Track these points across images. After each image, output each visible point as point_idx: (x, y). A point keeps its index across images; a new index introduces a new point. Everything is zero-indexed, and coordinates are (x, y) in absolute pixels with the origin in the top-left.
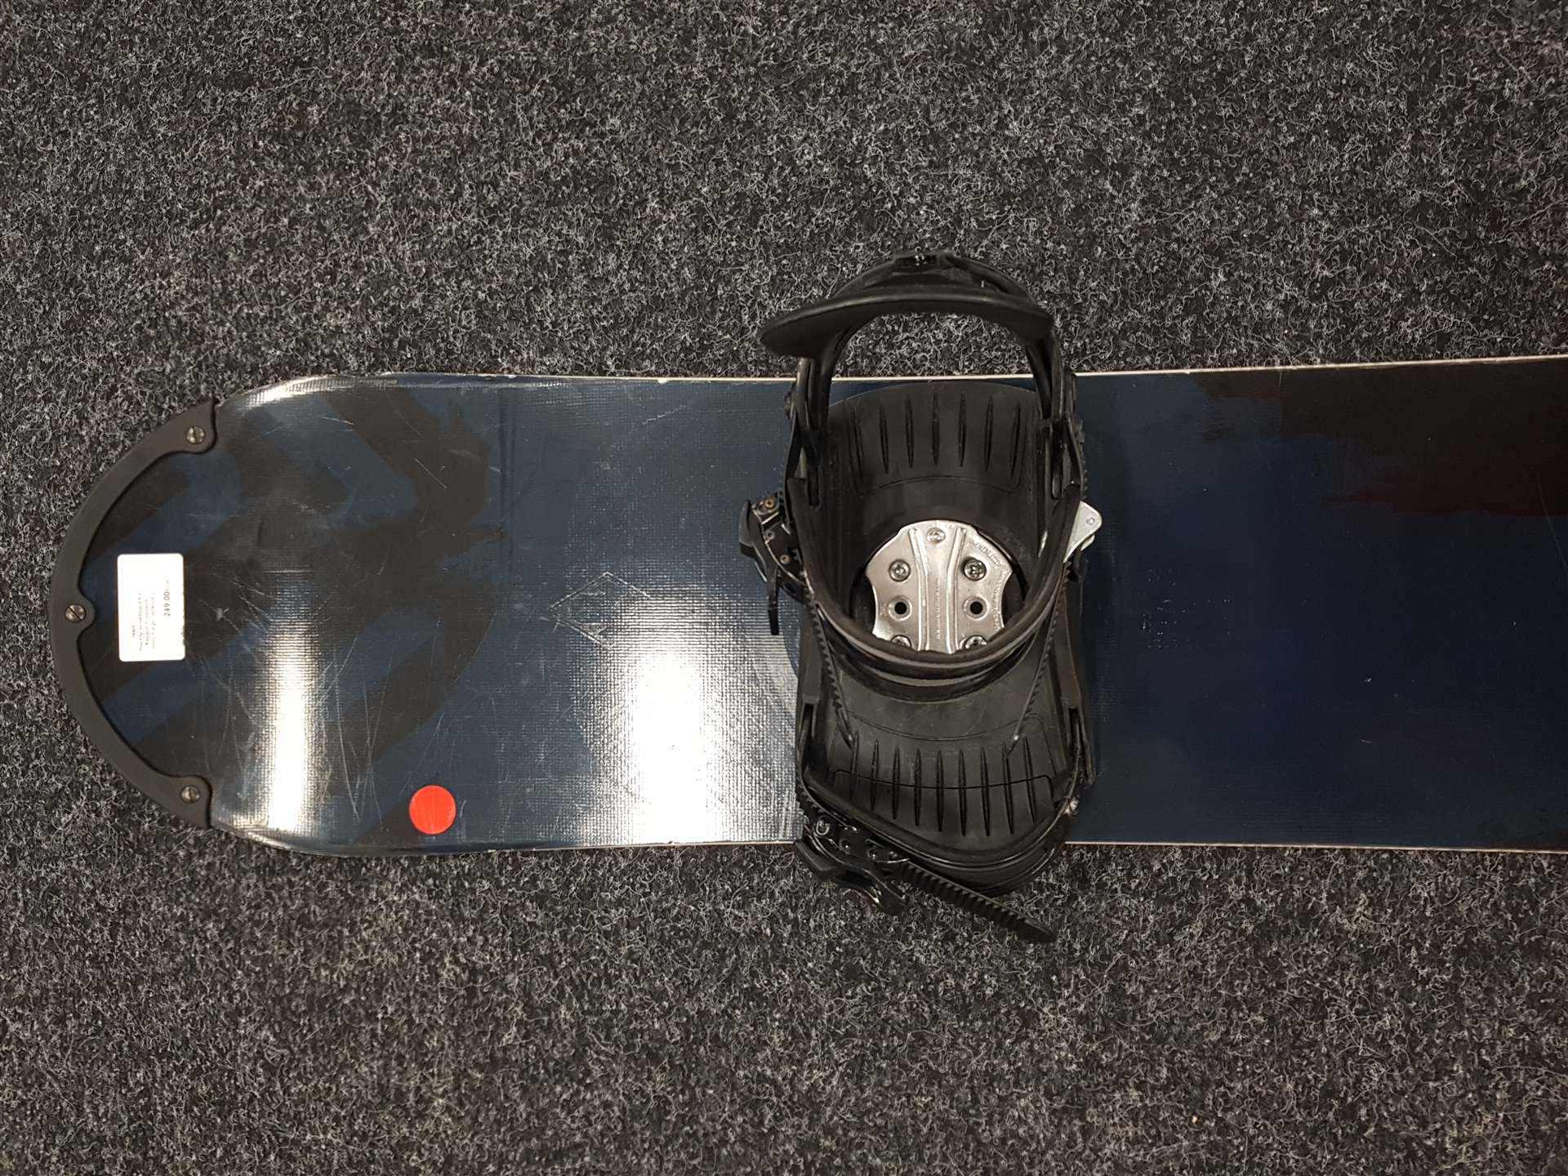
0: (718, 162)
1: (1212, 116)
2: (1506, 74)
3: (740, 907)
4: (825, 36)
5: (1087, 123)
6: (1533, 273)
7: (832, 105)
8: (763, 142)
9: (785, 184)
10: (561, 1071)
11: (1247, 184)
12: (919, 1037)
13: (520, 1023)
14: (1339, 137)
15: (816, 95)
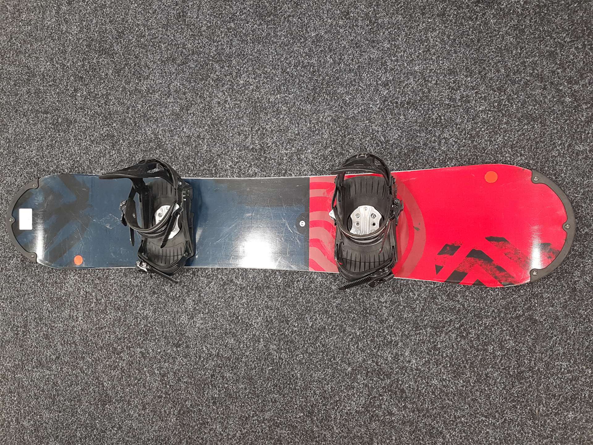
0: (133, 134)
1: (219, 129)
2: (267, 124)
3: (135, 280)
4: (153, 110)
5: (197, 129)
6: (270, 162)
7: (154, 123)
8: (141, 129)
9: (145, 138)
10: (102, 312)
11: (224, 143)
12: (166, 304)
13: (95, 303)
14: (239, 135)
15: (151, 121)
